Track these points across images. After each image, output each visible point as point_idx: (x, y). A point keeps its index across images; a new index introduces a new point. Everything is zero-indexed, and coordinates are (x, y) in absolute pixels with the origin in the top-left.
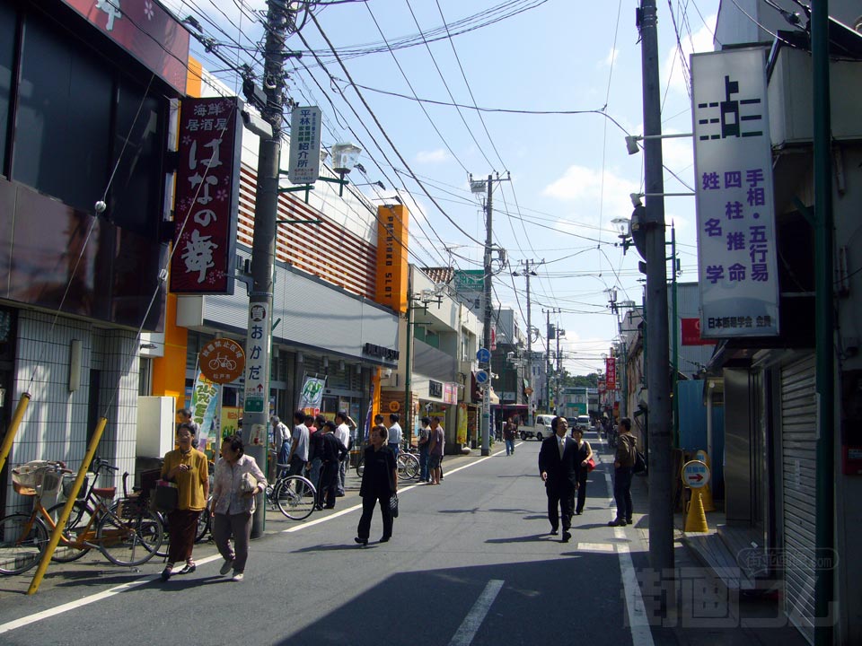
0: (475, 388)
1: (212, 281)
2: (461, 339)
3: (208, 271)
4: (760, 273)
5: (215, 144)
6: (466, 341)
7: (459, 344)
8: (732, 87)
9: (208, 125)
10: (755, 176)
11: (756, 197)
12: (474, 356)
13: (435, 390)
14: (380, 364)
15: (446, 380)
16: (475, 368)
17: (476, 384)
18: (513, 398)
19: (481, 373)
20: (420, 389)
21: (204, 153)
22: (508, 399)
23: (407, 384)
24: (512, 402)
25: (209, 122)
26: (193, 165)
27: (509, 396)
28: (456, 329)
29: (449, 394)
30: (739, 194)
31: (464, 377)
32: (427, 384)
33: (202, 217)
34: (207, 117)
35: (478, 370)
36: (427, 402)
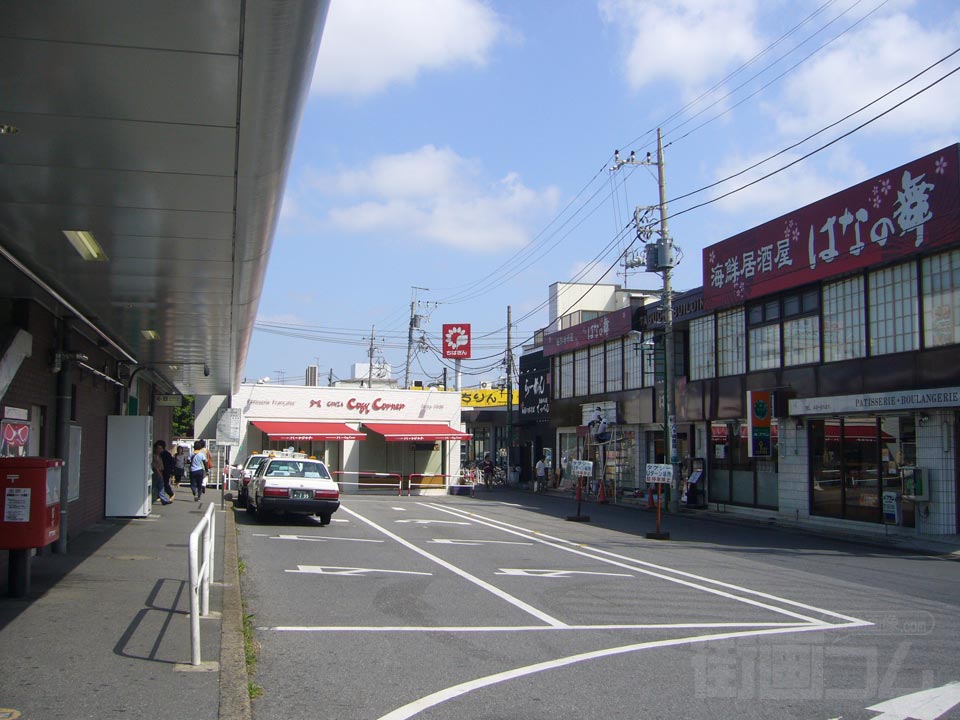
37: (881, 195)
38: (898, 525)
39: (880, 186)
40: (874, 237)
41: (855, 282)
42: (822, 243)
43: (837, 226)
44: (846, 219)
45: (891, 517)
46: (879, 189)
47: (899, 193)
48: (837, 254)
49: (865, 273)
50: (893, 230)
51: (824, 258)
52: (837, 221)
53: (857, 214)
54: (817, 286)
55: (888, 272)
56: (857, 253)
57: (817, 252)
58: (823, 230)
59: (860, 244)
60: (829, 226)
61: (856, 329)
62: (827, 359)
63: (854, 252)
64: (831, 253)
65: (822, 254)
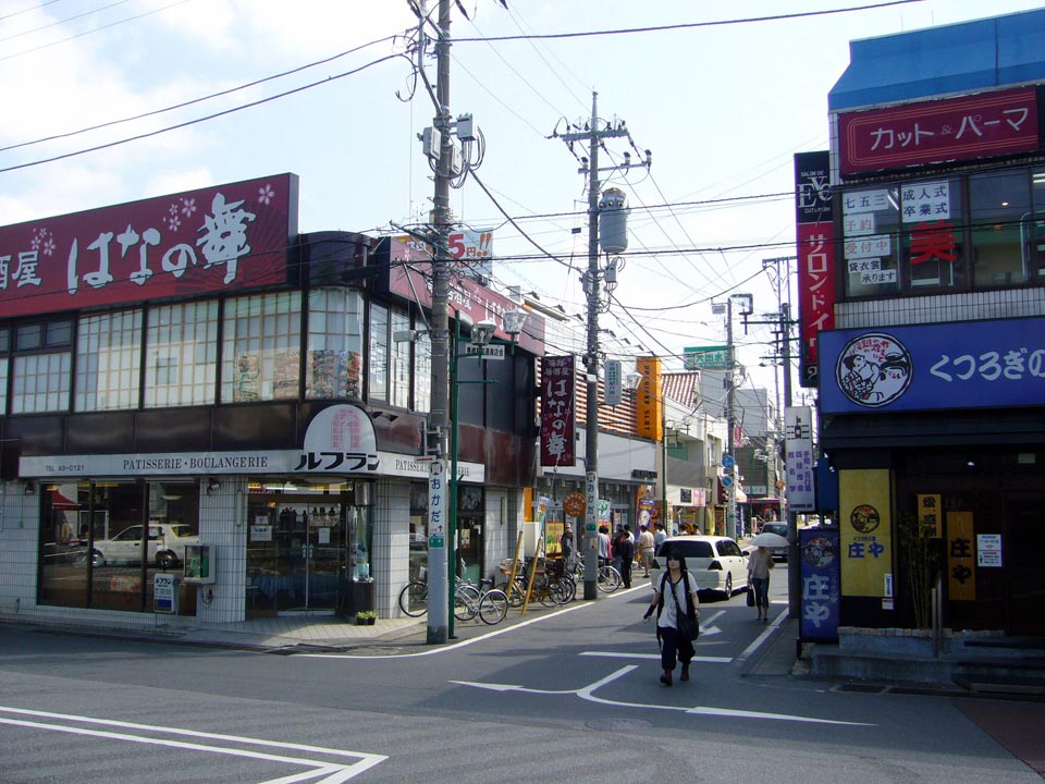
0: (721, 490)
1: (565, 460)
2: (708, 444)
3: (562, 454)
4: (808, 489)
5: (562, 383)
6: (712, 446)
7: (706, 450)
8: (799, 420)
9: (557, 372)
10: (806, 453)
11: (807, 461)
12: (719, 461)
13: (686, 496)
14: (643, 483)
15: (695, 486)
16: (720, 472)
17: (722, 488)
18: (764, 492)
19: (726, 478)
20: (673, 497)
21: (556, 388)
22: (759, 493)
23: (664, 497)
24: (764, 496)
25: (558, 370)
26: (550, 394)
27: (757, 490)
28: (702, 439)
29: (698, 497)
30: (801, 460)
31: (711, 481)
32: (679, 493)
33: (557, 424)
34: (557, 367)
35: (723, 475)
36: (679, 508)
37: (182, 217)
38: (174, 613)
39: (182, 206)
40: (167, 265)
41: (128, 317)
42: (89, 262)
43: (114, 246)
44: (128, 238)
45: (165, 604)
46: (180, 209)
47: (207, 218)
48: (110, 278)
49: (146, 307)
50: (194, 261)
51: (92, 283)
52: (114, 239)
53: (144, 234)
54: (73, 316)
55: (177, 310)
56: (141, 281)
57: (80, 272)
58: (92, 247)
59: (145, 271)
60: (102, 242)
61: (125, 375)
62: (79, 408)
63: (137, 281)
64: (101, 277)
65: (88, 277)
